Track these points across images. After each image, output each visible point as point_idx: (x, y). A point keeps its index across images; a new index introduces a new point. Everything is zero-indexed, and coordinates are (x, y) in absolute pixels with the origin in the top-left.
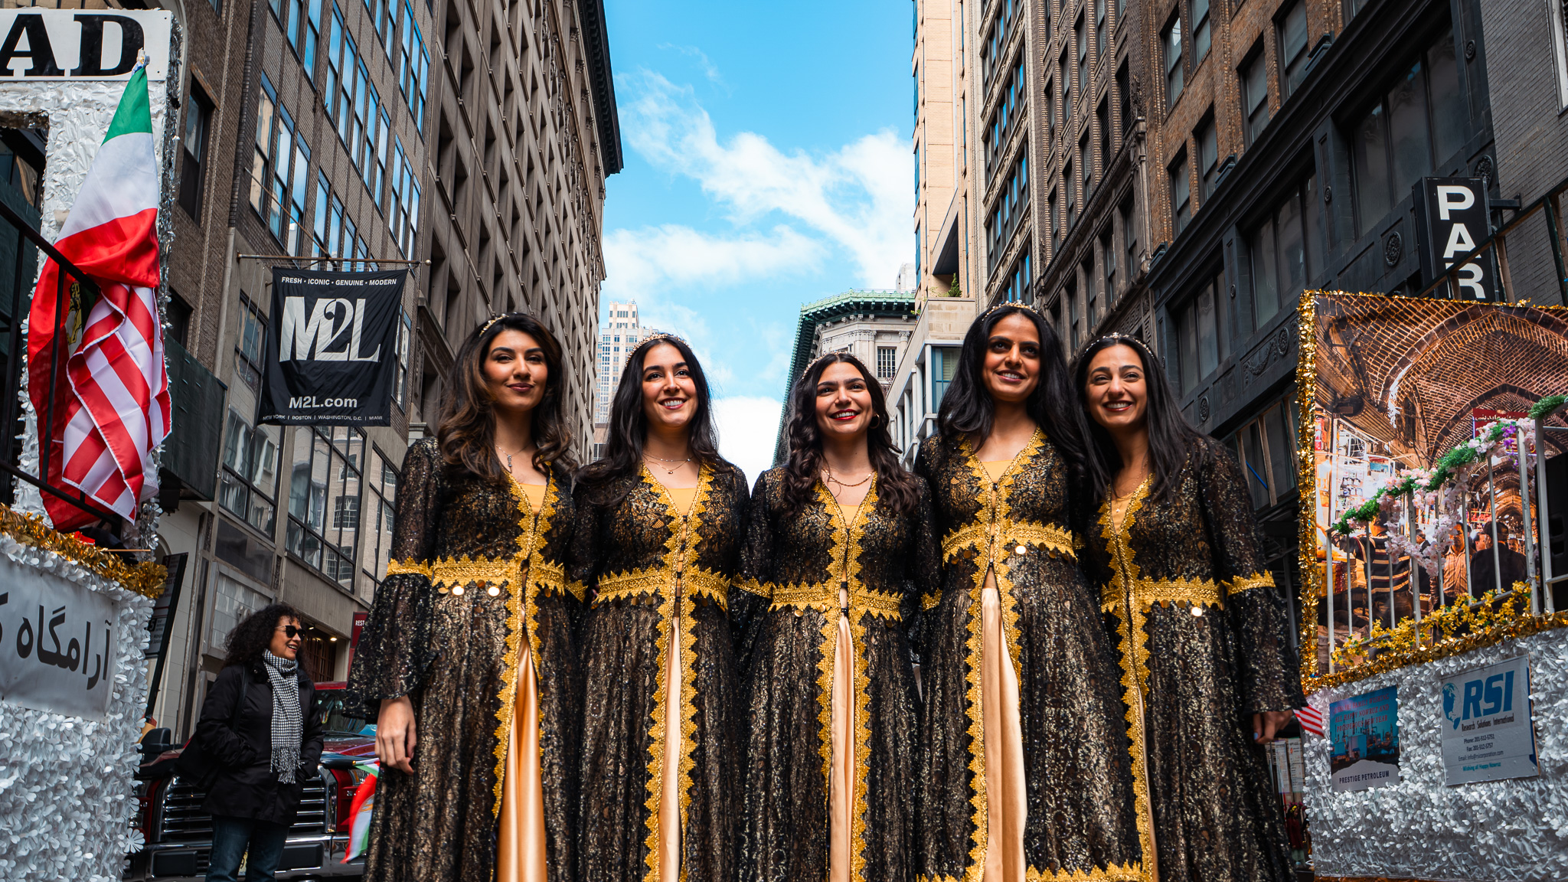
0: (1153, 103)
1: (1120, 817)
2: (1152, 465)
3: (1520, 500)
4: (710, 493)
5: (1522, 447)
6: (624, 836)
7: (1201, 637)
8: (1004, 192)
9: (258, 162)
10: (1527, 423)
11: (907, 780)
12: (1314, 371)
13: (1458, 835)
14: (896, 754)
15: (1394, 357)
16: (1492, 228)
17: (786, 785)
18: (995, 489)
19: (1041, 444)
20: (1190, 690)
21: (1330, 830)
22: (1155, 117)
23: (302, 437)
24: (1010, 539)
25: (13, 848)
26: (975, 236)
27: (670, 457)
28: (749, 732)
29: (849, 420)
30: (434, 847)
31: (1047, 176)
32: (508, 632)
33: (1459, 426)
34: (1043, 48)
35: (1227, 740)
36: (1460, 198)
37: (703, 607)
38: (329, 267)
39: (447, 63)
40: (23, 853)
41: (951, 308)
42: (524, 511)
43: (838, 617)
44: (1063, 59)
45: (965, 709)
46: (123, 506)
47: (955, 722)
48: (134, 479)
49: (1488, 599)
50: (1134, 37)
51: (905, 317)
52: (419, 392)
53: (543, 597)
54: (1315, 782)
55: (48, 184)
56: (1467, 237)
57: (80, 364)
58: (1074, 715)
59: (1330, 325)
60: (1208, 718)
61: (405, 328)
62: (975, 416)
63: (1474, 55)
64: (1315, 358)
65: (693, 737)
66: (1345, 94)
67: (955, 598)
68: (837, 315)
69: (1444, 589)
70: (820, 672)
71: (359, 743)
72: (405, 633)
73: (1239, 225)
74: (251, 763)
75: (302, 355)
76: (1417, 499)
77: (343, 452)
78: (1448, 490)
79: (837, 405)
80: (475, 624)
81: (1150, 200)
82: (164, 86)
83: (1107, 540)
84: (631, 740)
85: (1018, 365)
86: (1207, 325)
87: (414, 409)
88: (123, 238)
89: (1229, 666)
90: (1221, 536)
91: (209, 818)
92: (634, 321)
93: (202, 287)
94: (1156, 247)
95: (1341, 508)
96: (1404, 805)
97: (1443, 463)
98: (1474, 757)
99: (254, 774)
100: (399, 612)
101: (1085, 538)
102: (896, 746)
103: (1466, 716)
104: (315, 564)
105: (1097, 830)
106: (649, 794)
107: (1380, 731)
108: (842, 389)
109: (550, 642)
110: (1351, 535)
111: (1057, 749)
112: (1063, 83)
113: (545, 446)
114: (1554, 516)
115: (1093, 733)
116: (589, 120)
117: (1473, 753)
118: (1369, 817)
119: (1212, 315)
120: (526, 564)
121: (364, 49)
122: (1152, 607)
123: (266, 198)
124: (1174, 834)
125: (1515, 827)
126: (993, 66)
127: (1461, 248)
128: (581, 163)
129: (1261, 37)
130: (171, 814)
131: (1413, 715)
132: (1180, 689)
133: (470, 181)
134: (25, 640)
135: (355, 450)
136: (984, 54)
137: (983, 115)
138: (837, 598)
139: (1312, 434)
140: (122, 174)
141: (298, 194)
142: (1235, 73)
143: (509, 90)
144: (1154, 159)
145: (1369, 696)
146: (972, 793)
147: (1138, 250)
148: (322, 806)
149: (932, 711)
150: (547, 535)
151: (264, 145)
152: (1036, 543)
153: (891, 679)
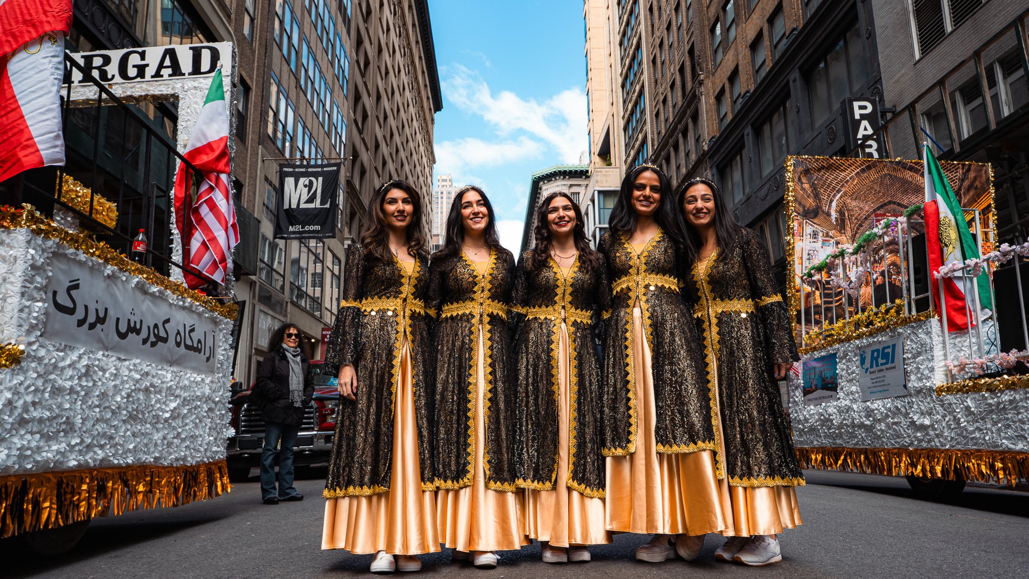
0: (707, 65)
1: (704, 419)
2: (718, 242)
3: (899, 260)
4: (495, 264)
5: (900, 231)
6: (458, 429)
7: (746, 328)
8: (632, 112)
9: (271, 114)
10: (902, 219)
11: (596, 402)
12: (793, 196)
13: (867, 425)
14: (590, 389)
15: (834, 188)
16: (881, 122)
17: (537, 405)
18: (639, 258)
19: (661, 235)
20: (741, 355)
21: (803, 425)
22: (708, 72)
23: (295, 244)
24: (646, 283)
25: (179, 434)
26: (618, 135)
27: (477, 246)
28: (518, 379)
29: (565, 226)
30: (366, 433)
31: (654, 104)
32: (397, 332)
33: (867, 222)
34: (651, 40)
35: (760, 379)
36: (865, 108)
37: (494, 319)
38: (305, 163)
39: (358, 62)
40: (183, 436)
41: (607, 172)
42: (404, 275)
43: (560, 323)
44: (661, 44)
45: (625, 367)
46: (217, 277)
47: (621, 373)
48: (223, 264)
49: (883, 308)
50: (697, 32)
51: (584, 177)
52: (348, 221)
53: (414, 316)
54: (795, 401)
55: (179, 127)
56: (869, 127)
57: (196, 211)
58: (680, 369)
59: (801, 173)
60: (750, 368)
61: (341, 191)
62: (628, 223)
63: (870, 35)
64: (794, 190)
65: (490, 382)
66: (805, 57)
67: (620, 312)
68: (550, 177)
69: (860, 304)
70: (552, 350)
71: (327, 388)
72: (350, 334)
73: (752, 125)
74: (281, 397)
75: (294, 206)
76: (846, 259)
77: (314, 252)
78: (862, 255)
79: (559, 218)
80: (382, 329)
81: (707, 114)
82: (230, 78)
83: (696, 282)
84: (459, 384)
85: (649, 197)
86: (737, 176)
87: (346, 230)
88: (213, 150)
89: (760, 342)
90: (755, 277)
91: (263, 423)
92: (450, 183)
93: (247, 174)
94: (710, 137)
95: (808, 265)
96: (840, 411)
97: (860, 240)
98: (876, 387)
99: (282, 403)
100: (347, 324)
101: (685, 282)
102: (591, 385)
103: (872, 367)
104: (303, 304)
105: (692, 426)
106: (469, 410)
107: (828, 375)
108: (561, 210)
109: (418, 337)
110: (813, 279)
111: (671, 386)
112: (661, 57)
113: (413, 243)
114: (916, 266)
115: (689, 378)
116: (426, 86)
117: (875, 385)
118: (822, 418)
119: (739, 171)
120: (405, 300)
121: (319, 57)
122: (721, 314)
123: (275, 131)
124: (734, 425)
125: (896, 420)
126: (625, 50)
127: (866, 133)
128: (422, 107)
129: (761, 30)
130: (244, 421)
131: (845, 367)
132: (736, 355)
133: (370, 118)
134: (178, 340)
135: (320, 251)
136: (621, 44)
137: (621, 74)
138: (560, 313)
139: (793, 228)
140: (211, 120)
141: (290, 128)
142: (749, 48)
143: (387, 73)
144: (708, 93)
145: (822, 359)
146: (629, 408)
147: (701, 139)
148: (312, 418)
149: (608, 368)
150: (415, 286)
151: (274, 106)
152: (660, 285)
153: (588, 352)
